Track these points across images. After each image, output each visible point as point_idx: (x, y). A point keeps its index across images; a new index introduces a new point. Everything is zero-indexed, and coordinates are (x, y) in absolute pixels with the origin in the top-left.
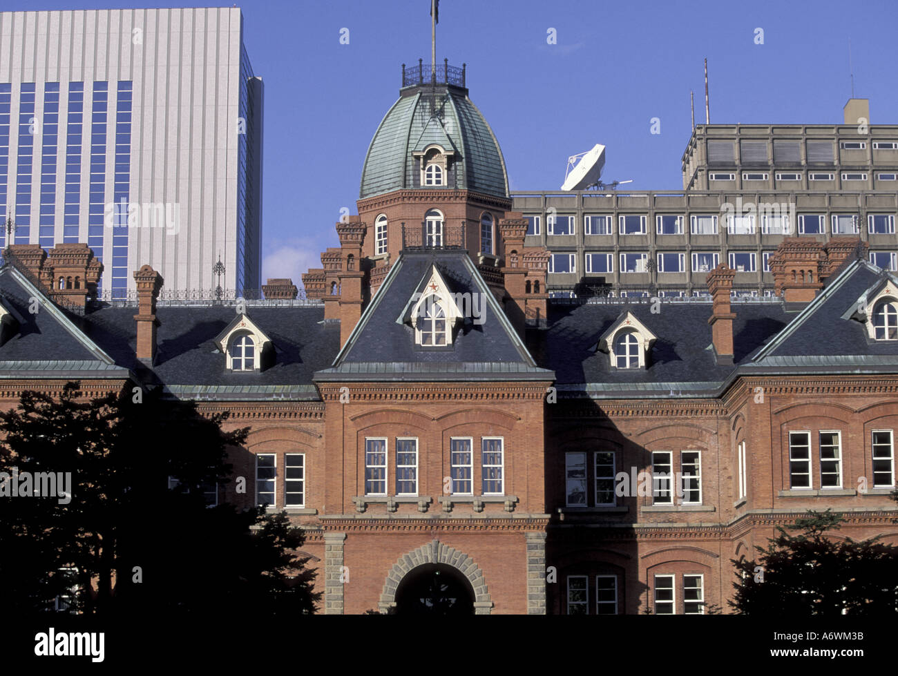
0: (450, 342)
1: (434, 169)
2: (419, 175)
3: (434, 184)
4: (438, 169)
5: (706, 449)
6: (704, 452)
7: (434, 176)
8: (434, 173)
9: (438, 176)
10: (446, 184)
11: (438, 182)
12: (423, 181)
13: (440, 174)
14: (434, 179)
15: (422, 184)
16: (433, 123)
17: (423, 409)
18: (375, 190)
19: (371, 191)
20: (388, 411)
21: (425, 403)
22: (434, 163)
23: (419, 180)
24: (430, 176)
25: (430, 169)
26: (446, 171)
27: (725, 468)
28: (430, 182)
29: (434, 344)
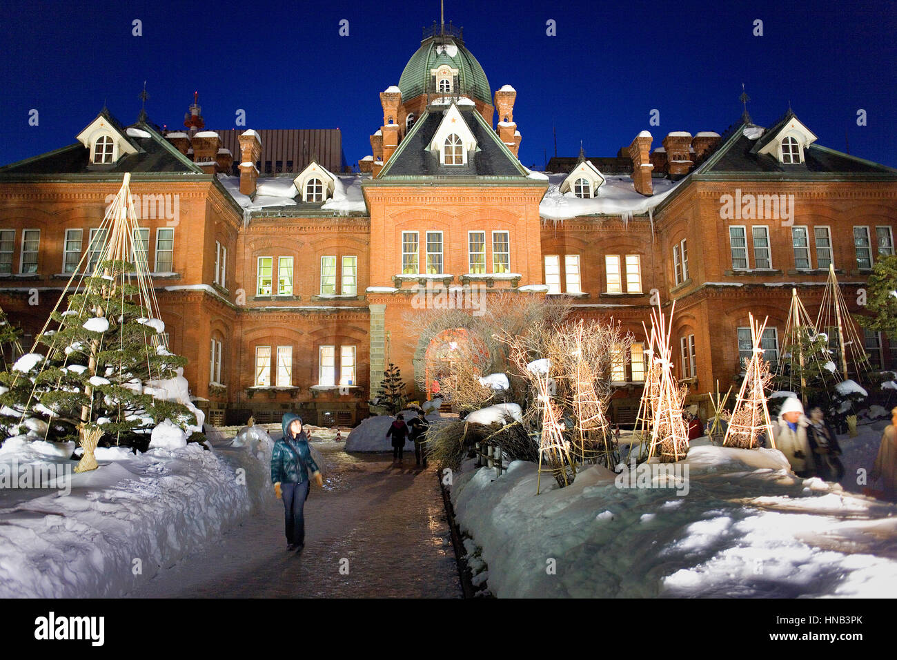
0: (466, 162)
1: (445, 82)
4: (447, 82)
5: (644, 254)
6: (643, 256)
7: (445, 86)
8: (445, 84)
9: (448, 86)
15: (437, 91)
17: (447, 209)
20: (420, 210)
21: (449, 205)
25: (442, 82)
27: (658, 267)
29: (454, 164)
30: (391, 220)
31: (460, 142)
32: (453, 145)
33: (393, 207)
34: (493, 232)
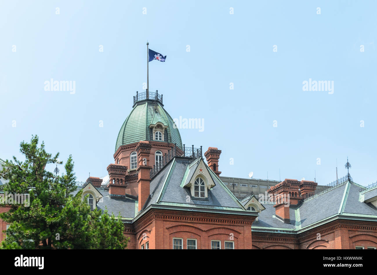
1: (158, 133)
2: (152, 135)
3: (158, 140)
4: (160, 134)
7: (158, 136)
9: (160, 137)
10: (164, 140)
11: (160, 139)
12: (154, 138)
13: (161, 136)
14: (158, 138)
15: (154, 139)
16: (156, 114)
17: (200, 226)
18: (130, 141)
19: (128, 142)
20: (184, 226)
21: (201, 223)
22: (158, 131)
23: (153, 137)
24: (157, 136)
26: (163, 135)
28: (157, 139)
29: (200, 197)
30: (166, 230)
31: (203, 184)
32: (200, 185)
33: (168, 223)
34: (225, 241)
